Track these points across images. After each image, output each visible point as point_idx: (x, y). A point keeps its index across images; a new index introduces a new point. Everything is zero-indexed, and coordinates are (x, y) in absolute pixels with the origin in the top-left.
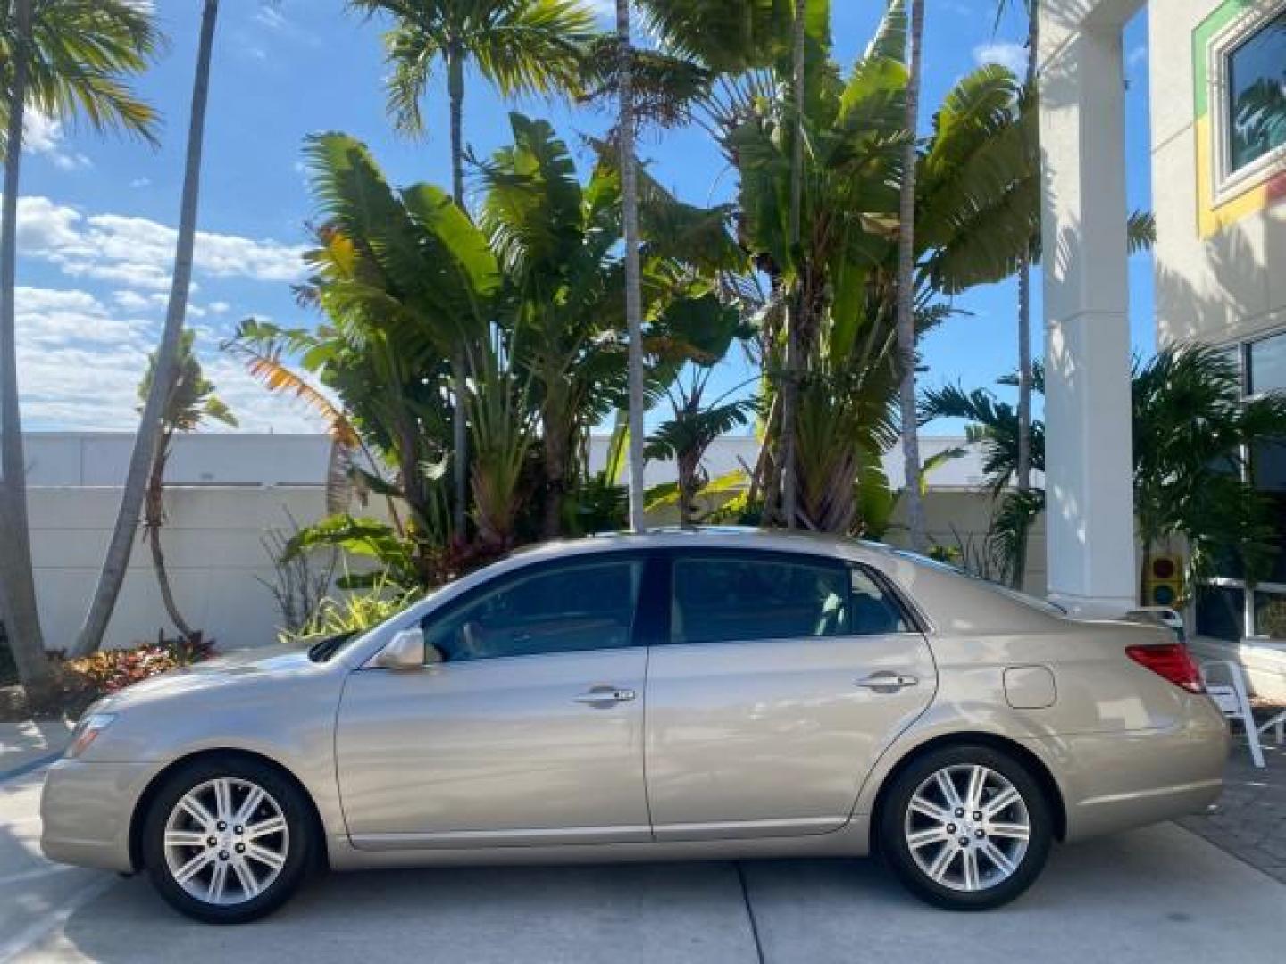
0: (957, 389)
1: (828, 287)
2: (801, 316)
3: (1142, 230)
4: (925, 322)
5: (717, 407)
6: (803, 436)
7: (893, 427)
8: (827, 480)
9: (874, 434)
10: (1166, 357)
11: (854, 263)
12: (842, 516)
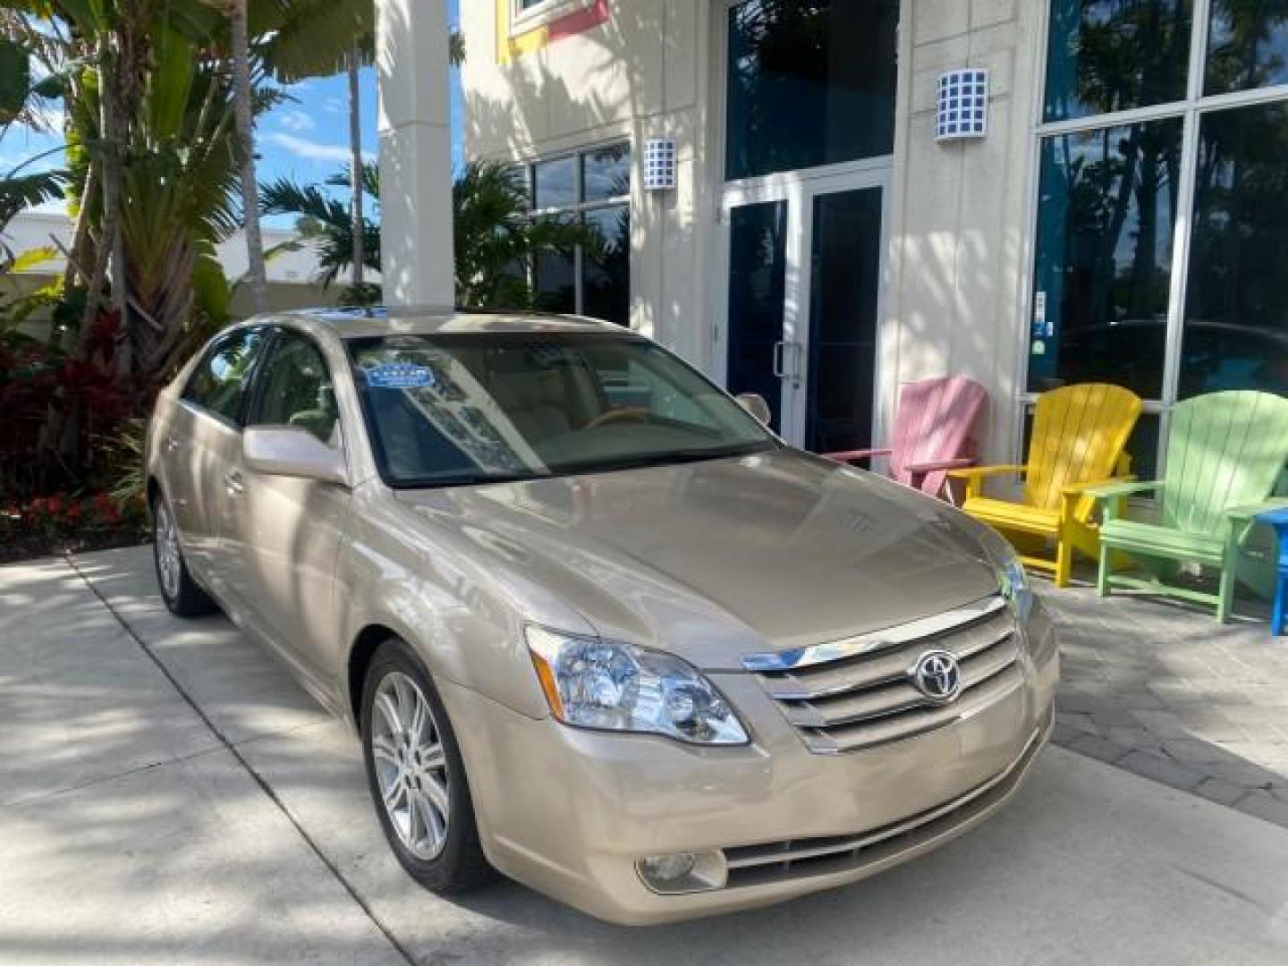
0: (290, 181)
1: (151, 52)
2: (123, 82)
3: (456, 50)
4: (260, 102)
5: (20, 175)
6: (130, 218)
7: (231, 215)
8: (160, 266)
9: (212, 222)
10: (473, 170)
11: (178, 31)
12: (178, 308)
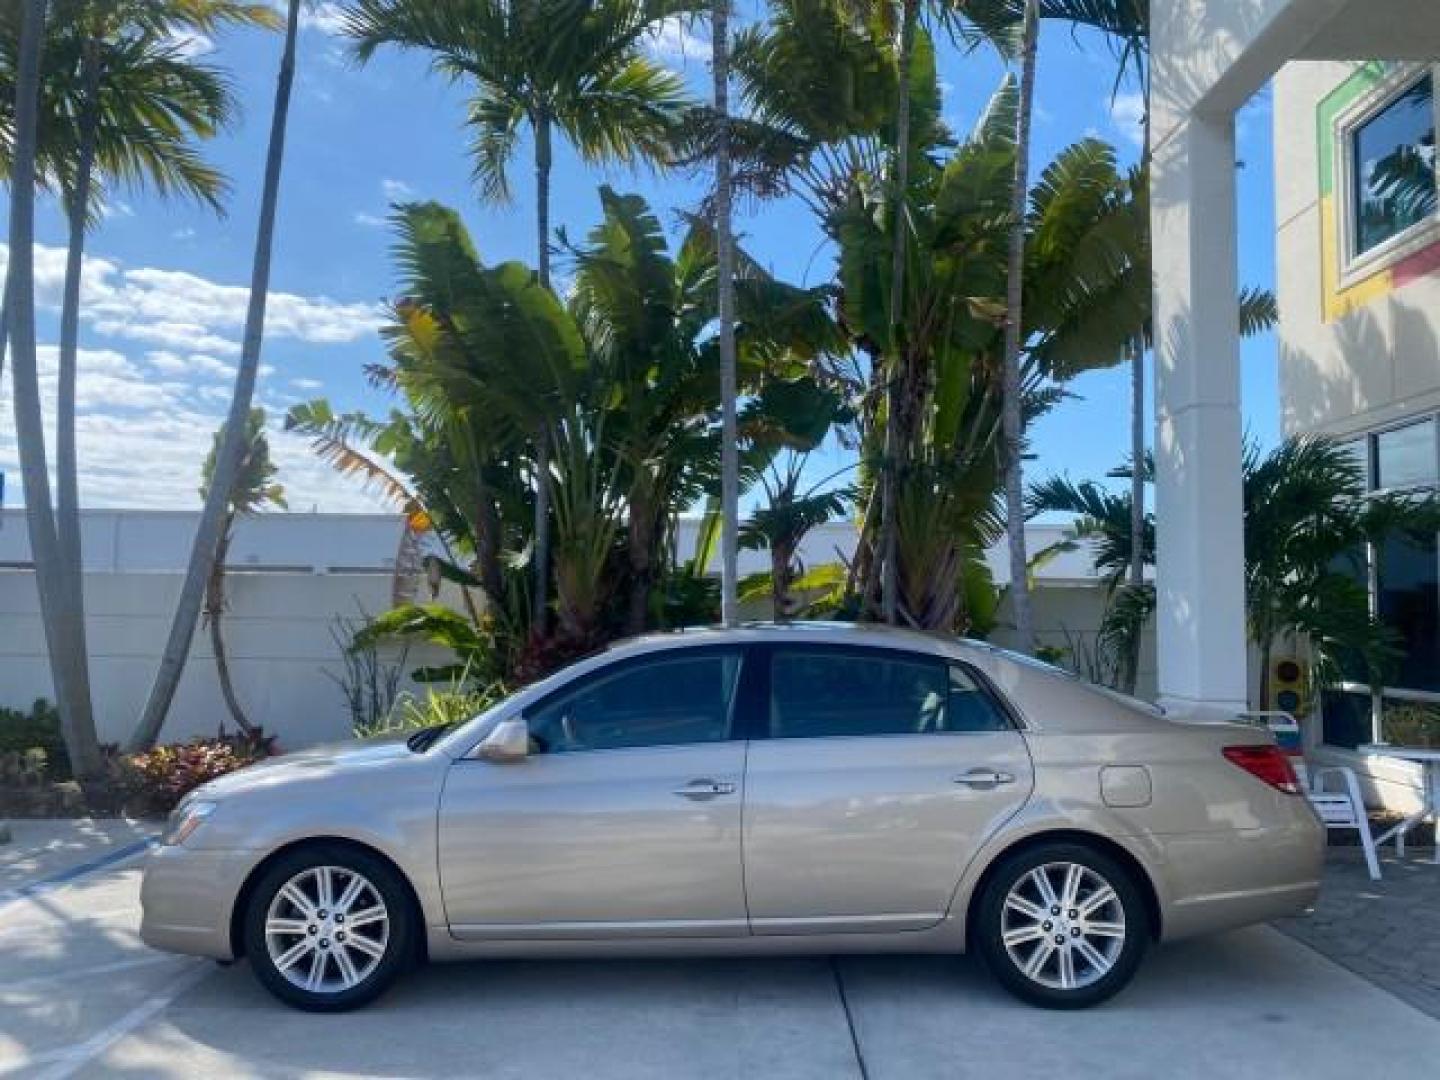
0: (1064, 480)
1: (931, 372)
2: (903, 401)
4: (1033, 407)
5: (813, 496)
6: (903, 524)
7: (999, 518)
8: (929, 573)
9: (977, 524)
11: (958, 347)
12: (944, 612)
